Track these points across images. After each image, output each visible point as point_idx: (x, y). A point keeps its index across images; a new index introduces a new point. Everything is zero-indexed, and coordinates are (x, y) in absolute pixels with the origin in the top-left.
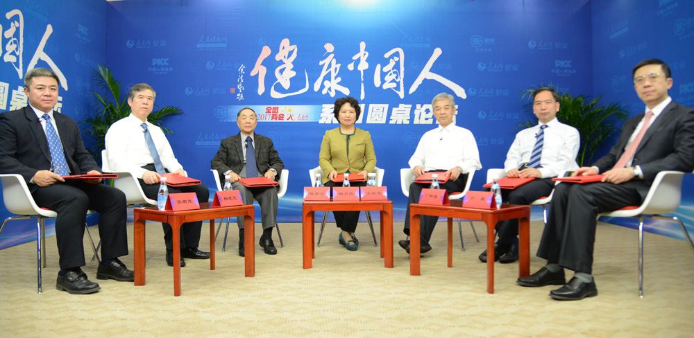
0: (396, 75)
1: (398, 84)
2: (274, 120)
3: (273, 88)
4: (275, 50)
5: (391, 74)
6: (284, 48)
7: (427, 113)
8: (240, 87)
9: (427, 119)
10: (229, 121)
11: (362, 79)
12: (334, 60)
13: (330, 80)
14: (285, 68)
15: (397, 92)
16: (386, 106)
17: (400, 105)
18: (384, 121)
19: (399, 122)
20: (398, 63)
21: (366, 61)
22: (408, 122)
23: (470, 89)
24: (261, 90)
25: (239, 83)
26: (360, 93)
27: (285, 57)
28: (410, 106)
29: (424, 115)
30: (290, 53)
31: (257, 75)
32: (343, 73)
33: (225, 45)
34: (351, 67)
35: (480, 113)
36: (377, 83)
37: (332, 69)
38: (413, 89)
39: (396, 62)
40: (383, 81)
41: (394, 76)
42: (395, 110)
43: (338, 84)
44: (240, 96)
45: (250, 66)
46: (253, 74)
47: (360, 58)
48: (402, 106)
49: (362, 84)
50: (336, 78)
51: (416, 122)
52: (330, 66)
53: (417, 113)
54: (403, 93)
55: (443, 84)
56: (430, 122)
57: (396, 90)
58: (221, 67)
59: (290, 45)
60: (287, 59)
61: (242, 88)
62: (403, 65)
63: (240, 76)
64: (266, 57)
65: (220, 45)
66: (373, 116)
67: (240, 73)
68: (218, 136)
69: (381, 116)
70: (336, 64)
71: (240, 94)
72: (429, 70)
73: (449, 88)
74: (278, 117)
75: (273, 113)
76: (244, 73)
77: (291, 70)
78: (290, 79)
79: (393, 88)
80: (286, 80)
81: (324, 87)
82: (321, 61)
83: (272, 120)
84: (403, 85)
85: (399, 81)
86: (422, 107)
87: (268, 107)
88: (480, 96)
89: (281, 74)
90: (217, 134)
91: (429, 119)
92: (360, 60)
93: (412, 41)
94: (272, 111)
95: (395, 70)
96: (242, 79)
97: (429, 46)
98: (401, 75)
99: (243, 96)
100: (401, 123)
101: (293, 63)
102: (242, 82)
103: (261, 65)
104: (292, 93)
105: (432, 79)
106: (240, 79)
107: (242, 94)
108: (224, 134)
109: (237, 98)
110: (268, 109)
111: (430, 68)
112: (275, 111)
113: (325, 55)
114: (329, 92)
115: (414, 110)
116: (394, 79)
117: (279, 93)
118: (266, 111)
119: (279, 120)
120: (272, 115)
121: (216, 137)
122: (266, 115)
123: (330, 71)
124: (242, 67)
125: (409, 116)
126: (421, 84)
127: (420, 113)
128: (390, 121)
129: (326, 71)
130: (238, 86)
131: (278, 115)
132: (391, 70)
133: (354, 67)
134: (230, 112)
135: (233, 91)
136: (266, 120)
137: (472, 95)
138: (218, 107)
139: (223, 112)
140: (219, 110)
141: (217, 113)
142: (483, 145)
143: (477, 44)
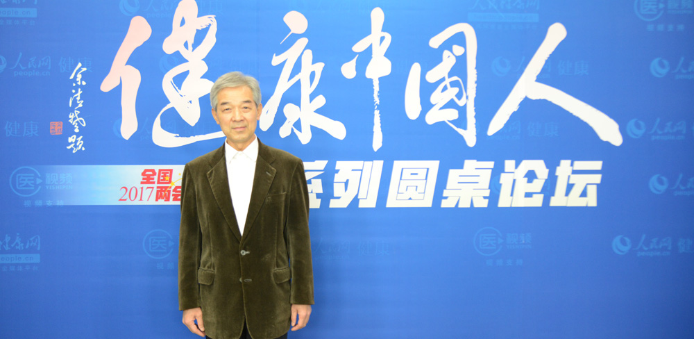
0: (456, 90)
1: (462, 111)
2: (162, 202)
3: (158, 121)
4: (162, 28)
5: (445, 88)
6: (183, 22)
7: (530, 181)
8: (74, 119)
9: (528, 195)
10: (49, 203)
11: (377, 100)
12: (308, 55)
13: (297, 102)
14: (187, 73)
15: (460, 131)
16: (434, 165)
17: (467, 163)
18: (427, 202)
19: (465, 204)
20: (461, 61)
21: (386, 55)
22: (484, 204)
23: (631, 124)
24: (129, 127)
25: (72, 110)
26: (372, 133)
27: (186, 45)
28: (491, 164)
29: (523, 186)
30: (200, 35)
31: (118, 90)
32: (330, 84)
33: (33, 13)
34: (349, 70)
35: (654, 179)
36: (412, 108)
37: (304, 76)
38: (497, 123)
39: (457, 58)
40: (426, 105)
41: (452, 92)
42: (453, 174)
43: (318, 111)
44: (75, 143)
45: (101, 68)
46: (107, 86)
47: (370, 48)
48: (470, 165)
49: (377, 113)
50: (312, 97)
51: (504, 202)
52: (297, 68)
53: (505, 180)
54: (475, 134)
55: (567, 112)
56: (537, 201)
57: (457, 127)
58: (23, 68)
59: (199, 16)
60: (193, 50)
61: (81, 121)
62: (475, 66)
63: (74, 91)
64: (140, 43)
65: (20, 12)
66: (402, 189)
67: (74, 85)
68: (22, 242)
69: (421, 189)
70: (314, 63)
71: (75, 136)
72: (535, 78)
73: (582, 121)
74: (172, 193)
75: (158, 183)
76: (84, 83)
77: (201, 78)
78: (200, 99)
79: (449, 121)
80: (191, 102)
81: (285, 119)
82: (276, 56)
83: (157, 200)
84: (474, 114)
85: (465, 106)
86: (517, 166)
87: (146, 170)
88: (653, 138)
89: (177, 88)
90: (18, 237)
91: (534, 195)
92: (372, 54)
93: (495, 8)
94: (156, 178)
95: (455, 78)
96: (78, 98)
97: (535, 18)
98: (468, 90)
99: (82, 142)
100: (468, 206)
101: (207, 60)
102: (80, 105)
103: (127, 64)
104: (204, 134)
105: (542, 98)
106: (75, 100)
107: (81, 137)
108: (37, 238)
109: (69, 148)
110: (147, 173)
111: (538, 73)
112: (164, 179)
113: (284, 40)
114: (296, 131)
115: (500, 175)
116: (452, 100)
117: (174, 135)
118: (141, 178)
119: (174, 200)
120: (158, 187)
121: (15, 243)
122: (142, 188)
123: (299, 80)
124: (80, 69)
125: (488, 187)
126: (516, 110)
127: (514, 181)
128: (443, 201)
129: (289, 79)
130: (70, 117)
131: (173, 188)
132: (447, 77)
133: (356, 70)
134: (51, 182)
135: (56, 128)
136: (141, 200)
137: (637, 135)
138: (19, 169)
139: (33, 182)
140: (24, 176)
141: (17, 183)
142: (658, 254)
143: (649, 13)
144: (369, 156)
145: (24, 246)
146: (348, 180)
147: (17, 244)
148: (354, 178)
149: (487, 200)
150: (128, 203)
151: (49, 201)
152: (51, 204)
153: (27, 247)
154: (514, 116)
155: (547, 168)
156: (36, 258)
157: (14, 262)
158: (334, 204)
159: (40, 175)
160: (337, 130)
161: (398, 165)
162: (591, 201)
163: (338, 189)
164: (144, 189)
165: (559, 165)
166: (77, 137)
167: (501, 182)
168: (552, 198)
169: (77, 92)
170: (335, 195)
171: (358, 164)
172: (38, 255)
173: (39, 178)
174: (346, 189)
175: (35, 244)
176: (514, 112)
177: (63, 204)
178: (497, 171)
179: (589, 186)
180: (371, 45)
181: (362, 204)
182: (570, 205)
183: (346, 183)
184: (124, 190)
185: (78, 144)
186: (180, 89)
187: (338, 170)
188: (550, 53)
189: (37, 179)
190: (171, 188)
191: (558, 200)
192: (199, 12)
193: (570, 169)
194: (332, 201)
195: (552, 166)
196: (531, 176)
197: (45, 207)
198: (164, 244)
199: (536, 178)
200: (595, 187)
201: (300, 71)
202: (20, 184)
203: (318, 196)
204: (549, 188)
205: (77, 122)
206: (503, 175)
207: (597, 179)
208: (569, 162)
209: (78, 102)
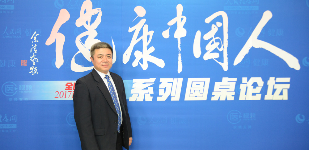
0: (218, 44)
1: (221, 54)
3: (73, 59)
4: (75, 15)
5: (213, 43)
6: (85, 12)
7: (254, 88)
8: (33, 58)
9: (254, 94)
10: (21, 99)
11: (180, 49)
12: (146, 27)
13: (141, 50)
14: (87, 36)
15: (220, 63)
16: (208, 80)
18: (205, 98)
19: (223, 99)
20: (221, 29)
21: (184, 27)
22: (232, 99)
24: (59, 62)
25: (32, 54)
26: (177, 64)
27: (87, 22)
28: (235, 79)
29: (251, 90)
30: (94, 18)
31: (54, 45)
32: (157, 41)
33: (12, 7)
34: (166, 34)
36: (197, 53)
37: (144, 37)
38: (238, 60)
39: (219, 28)
40: (204, 51)
41: (216, 45)
42: (217, 84)
43: (151, 54)
44: (33, 70)
45: (47, 34)
46: (49, 42)
48: (225, 80)
49: (180, 55)
50: (148, 47)
51: (242, 98)
52: (141, 33)
53: (242, 87)
54: (227, 65)
55: (273, 54)
56: (258, 97)
57: (219, 62)
58: (8, 34)
59: (93, 8)
60: (90, 25)
61: (36, 59)
62: (227, 32)
63: (32, 45)
64: (65, 22)
65: (6, 7)
66: (192, 92)
67: (33, 42)
68: (7, 118)
69: (201, 92)
70: (149, 31)
71: (33, 67)
72: (257, 38)
73: (280, 58)
76: (37, 41)
77: (94, 38)
79: (215, 59)
81: (135, 58)
82: (131, 27)
84: (227, 55)
85: (223, 51)
86: (248, 81)
87: (68, 83)
90: (6, 116)
91: (257, 94)
92: (177, 27)
93: (237, 3)
95: (218, 38)
96: (35, 49)
97: (257, 8)
98: (224, 44)
99: (37, 70)
100: (225, 100)
101: (97, 30)
102: (36, 52)
103: (58, 32)
105: (260, 47)
106: (33, 50)
107: (36, 67)
108: (15, 116)
109: (30, 72)
110: (68, 85)
111: (258, 35)
113: (135, 20)
114: (140, 64)
115: (240, 84)
117: (81, 66)
118: (65, 87)
121: (4, 119)
122: (66, 92)
123: (142, 39)
124: (35, 35)
125: (234, 91)
126: (247, 53)
127: (247, 87)
128: (212, 97)
129: (137, 39)
130: (31, 57)
132: (213, 37)
133: (170, 34)
134: (22, 89)
135: (24, 63)
136: (65, 97)
137: (307, 65)
138: (6, 83)
139: (13, 89)
140: (9, 86)
141: (5, 90)
144: (176, 75)
145: (9, 120)
146: (166, 88)
147: (5, 119)
148: (169, 87)
149: (234, 97)
150: (59, 99)
153: (10, 121)
154: (246, 56)
155: (263, 81)
156: (15, 126)
157: (4, 128)
158: (159, 99)
159: (16, 86)
160: (160, 63)
161: (190, 80)
162: (285, 97)
163: (161, 92)
164: (67, 92)
165: (269, 80)
166: (34, 68)
167: (240, 88)
168: (266, 96)
169: (34, 46)
170: (160, 95)
171: (171, 80)
172: (16, 125)
173: (16, 87)
174: (165, 92)
175: (14, 119)
177: (27, 100)
178: (239, 83)
179: (284, 90)
180: (177, 22)
181: (173, 99)
182: (274, 99)
183: (165, 89)
184: (57, 93)
185: (35, 71)
186: (84, 44)
187: (161, 83)
188: (264, 25)
189: (15, 88)
191: (268, 97)
192: (93, 7)
193: (274, 82)
195: (265, 80)
196: (255, 85)
197: (19, 101)
199: (258, 86)
200: (287, 90)
201: (142, 35)
202: (6, 90)
203: (151, 95)
204: (264, 91)
205: (34, 60)
206: (241, 85)
207: (288, 86)
208: (274, 78)
209: (35, 51)
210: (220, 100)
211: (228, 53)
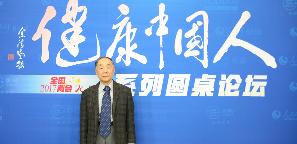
0: (199, 42)
1: (202, 51)
2: (60, 92)
3: (59, 55)
4: (61, 11)
5: (193, 41)
6: (71, 9)
7: (233, 84)
8: (19, 53)
9: (232, 91)
10: (7, 92)
11: (161, 46)
12: (130, 25)
13: (124, 47)
14: (72, 33)
15: (200, 61)
16: (188, 77)
17: (204, 76)
18: (185, 94)
19: (202, 95)
20: (201, 28)
21: (166, 25)
22: (211, 95)
23: (281, 58)
24: (45, 57)
25: (19, 49)
26: (159, 61)
27: (72, 19)
28: (215, 76)
29: (230, 87)
30: (79, 15)
31: (40, 40)
32: (139, 38)
34: (148, 32)
35: (292, 84)
36: (178, 50)
37: (127, 34)
38: (218, 58)
39: (199, 27)
40: (185, 49)
41: (197, 43)
42: (197, 81)
43: (134, 51)
44: (20, 64)
45: (33, 30)
46: (35, 38)
49: (161, 52)
50: (131, 44)
51: (221, 94)
52: (124, 31)
53: (221, 84)
54: (207, 62)
55: (251, 53)
56: (236, 94)
57: (199, 59)
59: (79, 6)
60: (76, 22)
61: (23, 54)
62: (207, 30)
63: (19, 40)
64: (51, 19)
66: (173, 87)
67: (20, 37)
69: (182, 88)
70: (132, 28)
71: (20, 61)
72: (236, 37)
73: (258, 57)
74: (65, 88)
75: (59, 83)
76: (24, 37)
77: (79, 35)
78: (78, 44)
79: (195, 56)
80: (74, 46)
81: (118, 54)
82: (115, 25)
83: (58, 91)
84: (207, 53)
85: (203, 49)
86: (227, 78)
87: (53, 77)
88: (291, 65)
89: (68, 39)
91: (235, 91)
92: (159, 25)
93: (217, 4)
94: (58, 81)
95: (198, 36)
97: (236, 8)
98: (204, 42)
99: (23, 64)
100: (204, 96)
101: (82, 26)
102: (23, 47)
103: (44, 28)
104: (80, 61)
105: (239, 46)
106: (20, 44)
107: (23, 62)
109: (17, 66)
110: (54, 79)
111: (237, 34)
112: (61, 82)
113: (119, 18)
114: (123, 60)
115: (219, 81)
116: (197, 46)
117: (66, 61)
118: (50, 81)
119: (66, 91)
120: (58, 85)
122: (51, 86)
123: (125, 36)
124: (23, 30)
125: (213, 87)
126: (226, 51)
127: (226, 84)
128: (192, 93)
129: (120, 36)
130: (18, 52)
131: (65, 86)
132: (194, 36)
133: (152, 32)
134: (8, 82)
135: (11, 58)
136: (50, 91)
137: (283, 64)
142: (294, 119)
143: (290, 7)
144: (158, 72)
146: (147, 83)
148: (150, 82)
149: (213, 93)
150: (44, 92)
151: (7, 91)
152: (8, 93)
154: (226, 54)
155: (241, 78)
158: (141, 94)
159: (3, 79)
160: (143, 60)
161: (171, 76)
162: (262, 94)
163: (143, 87)
165: (247, 77)
166: (21, 62)
167: (219, 85)
168: (244, 92)
169: (21, 41)
170: (141, 90)
171: (152, 76)
173: (3, 80)
174: (147, 87)
176: (226, 52)
177: (13, 93)
179: (261, 87)
180: (159, 20)
181: (154, 94)
182: (252, 95)
183: (147, 84)
184: (43, 86)
185: (21, 65)
186: (69, 40)
187: (143, 78)
188: (243, 25)
190: (64, 86)
191: (246, 93)
192: (79, 4)
193: (252, 79)
194: (140, 92)
195: (244, 77)
196: (234, 82)
198: (61, 112)
199: (236, 83)
200: (264, 87)
201: (126, 32)
203: (134, 90)
204: (242, 88)
205: (21, 54)
206: (220, 81)
207: (265, 84)
208: (252, 76)
209: (21, 45)
210: (200, 96)
211: (208, 51)
